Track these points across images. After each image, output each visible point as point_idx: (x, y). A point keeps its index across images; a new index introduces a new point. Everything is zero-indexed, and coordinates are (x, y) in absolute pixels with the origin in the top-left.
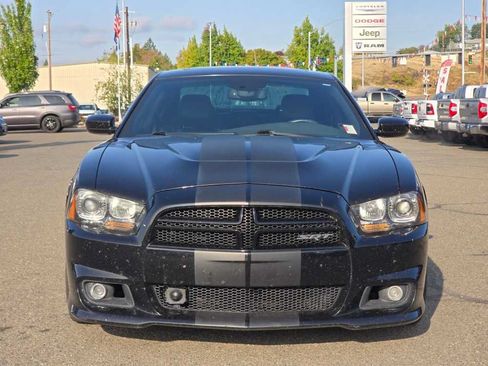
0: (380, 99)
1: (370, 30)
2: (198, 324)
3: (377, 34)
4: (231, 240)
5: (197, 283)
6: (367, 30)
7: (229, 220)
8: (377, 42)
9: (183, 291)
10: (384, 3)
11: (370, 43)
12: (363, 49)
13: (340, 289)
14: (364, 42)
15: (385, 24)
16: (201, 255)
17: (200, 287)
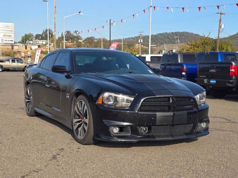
0: (15, 62)
1: (7, 34)
2: (157, 139)
3: (10, 36)
4: (167, 108)
5: (157, 124)
6: (6, 34)
7: (166, 101)
8: (10, 39)
9: (147, 128)
10: (13, 24)
11: (7, 39)
12: (4, 42)
13: (192, 124)
14: (5, 39)
15: (13, 32)
16: (158, 114)
17: (158, 126)
